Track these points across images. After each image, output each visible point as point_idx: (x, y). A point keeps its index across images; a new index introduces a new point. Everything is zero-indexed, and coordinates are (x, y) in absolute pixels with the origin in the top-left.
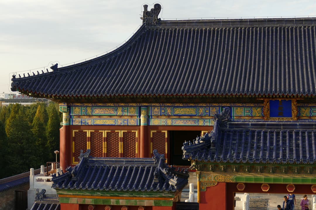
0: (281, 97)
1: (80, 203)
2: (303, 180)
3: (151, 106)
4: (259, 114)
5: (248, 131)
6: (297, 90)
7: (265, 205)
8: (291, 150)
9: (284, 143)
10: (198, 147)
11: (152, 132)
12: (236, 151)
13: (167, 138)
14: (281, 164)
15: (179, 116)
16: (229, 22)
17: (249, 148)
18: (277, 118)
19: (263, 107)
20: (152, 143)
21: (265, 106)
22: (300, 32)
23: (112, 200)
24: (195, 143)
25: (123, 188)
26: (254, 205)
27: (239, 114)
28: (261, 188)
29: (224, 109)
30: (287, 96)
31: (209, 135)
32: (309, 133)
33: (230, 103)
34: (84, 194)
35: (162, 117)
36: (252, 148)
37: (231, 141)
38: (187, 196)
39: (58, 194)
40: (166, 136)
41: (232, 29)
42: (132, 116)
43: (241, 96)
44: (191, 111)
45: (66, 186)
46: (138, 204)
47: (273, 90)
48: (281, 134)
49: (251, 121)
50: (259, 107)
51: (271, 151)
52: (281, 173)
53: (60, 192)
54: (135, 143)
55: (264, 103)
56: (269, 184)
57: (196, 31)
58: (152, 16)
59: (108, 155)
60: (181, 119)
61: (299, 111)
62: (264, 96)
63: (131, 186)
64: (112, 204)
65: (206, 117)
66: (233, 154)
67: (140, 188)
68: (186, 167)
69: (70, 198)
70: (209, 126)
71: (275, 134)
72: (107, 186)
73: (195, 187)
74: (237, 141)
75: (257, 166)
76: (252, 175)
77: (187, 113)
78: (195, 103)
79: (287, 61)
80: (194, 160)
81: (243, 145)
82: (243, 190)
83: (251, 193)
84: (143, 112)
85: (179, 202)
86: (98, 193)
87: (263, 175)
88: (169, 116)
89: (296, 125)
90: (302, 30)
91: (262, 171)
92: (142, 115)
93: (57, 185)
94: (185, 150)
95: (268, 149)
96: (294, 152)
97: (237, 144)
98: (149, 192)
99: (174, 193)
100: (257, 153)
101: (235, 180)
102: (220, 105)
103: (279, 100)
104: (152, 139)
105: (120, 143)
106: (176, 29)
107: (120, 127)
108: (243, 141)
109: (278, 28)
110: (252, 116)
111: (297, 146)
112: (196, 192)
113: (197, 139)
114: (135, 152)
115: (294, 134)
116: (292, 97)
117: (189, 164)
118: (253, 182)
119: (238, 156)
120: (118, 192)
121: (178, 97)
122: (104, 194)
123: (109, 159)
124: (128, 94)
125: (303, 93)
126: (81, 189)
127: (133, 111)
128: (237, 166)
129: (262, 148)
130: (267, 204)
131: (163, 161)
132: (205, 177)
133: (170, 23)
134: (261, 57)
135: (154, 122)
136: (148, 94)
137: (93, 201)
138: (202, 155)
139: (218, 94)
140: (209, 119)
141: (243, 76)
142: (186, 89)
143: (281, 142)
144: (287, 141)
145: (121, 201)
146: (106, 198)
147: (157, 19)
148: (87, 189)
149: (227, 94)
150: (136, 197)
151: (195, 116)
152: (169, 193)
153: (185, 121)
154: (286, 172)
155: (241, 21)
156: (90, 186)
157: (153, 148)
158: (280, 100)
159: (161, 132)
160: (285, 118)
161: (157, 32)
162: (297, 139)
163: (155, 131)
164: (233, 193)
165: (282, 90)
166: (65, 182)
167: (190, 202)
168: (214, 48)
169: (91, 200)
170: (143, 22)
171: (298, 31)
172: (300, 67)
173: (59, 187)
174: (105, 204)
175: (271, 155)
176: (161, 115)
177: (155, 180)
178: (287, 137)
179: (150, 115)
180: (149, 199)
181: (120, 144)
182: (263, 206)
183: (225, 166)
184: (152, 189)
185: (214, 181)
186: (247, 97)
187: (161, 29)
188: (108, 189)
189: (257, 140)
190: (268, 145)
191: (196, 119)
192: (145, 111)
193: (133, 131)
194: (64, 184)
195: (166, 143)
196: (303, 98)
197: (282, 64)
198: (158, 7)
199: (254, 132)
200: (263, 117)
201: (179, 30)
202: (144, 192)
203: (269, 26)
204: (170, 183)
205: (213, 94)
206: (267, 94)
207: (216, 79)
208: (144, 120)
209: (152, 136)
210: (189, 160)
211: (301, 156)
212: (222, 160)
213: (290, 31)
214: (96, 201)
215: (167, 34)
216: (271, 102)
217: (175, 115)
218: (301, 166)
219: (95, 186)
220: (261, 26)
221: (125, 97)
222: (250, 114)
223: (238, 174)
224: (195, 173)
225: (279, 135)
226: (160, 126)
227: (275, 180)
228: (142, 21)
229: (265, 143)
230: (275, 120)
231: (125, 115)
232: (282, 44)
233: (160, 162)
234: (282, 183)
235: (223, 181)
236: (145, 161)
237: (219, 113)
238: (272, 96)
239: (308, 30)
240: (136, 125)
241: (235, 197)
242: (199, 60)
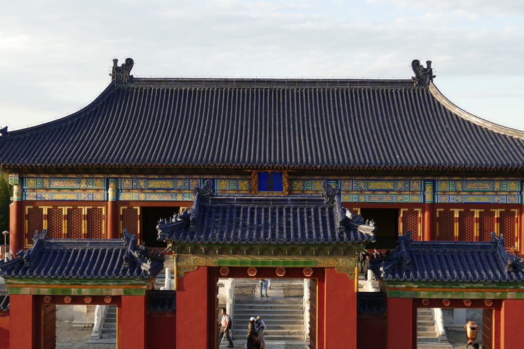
0: (271, 168)
1: (33, 294)
2: (294, 263)
3: (121, 178)
4: (245, 187)
5: (232, 207)
6: (288, 160)
7: (252, 292)
8: (281, 229)
9: (273, 221)
10: (176, 226)
11: (121, 208)
12: (219, 230)
13: (140, 216)
14: (270, 244)
15: (154, 190)
16: (213, 81)
17: (234, 227)
18: (266, 192)
19: (251, 179)
20: (121, 221)
21: (252, 179)
22: (293, 94)
23: (73, 289)
24: (171, 221)
25: (86, 275)
26: (240, 292)
27: (224, 188)
28: (248, 272)
29: (206, 181)
30: (277, 167)
31: (188, 212)
32: (302, 209)
33: (213, 174)
34: (38, 283)
35: (134, 191)
36: (237, 226)
37: (213, 219)
38: (163, 283)
39: (6, 283)
40: (139, 213)
41: (216, 90)
42: (98, 190)
43: (225, 167)
44: (169, 184)
45: (17, 273)
46: (104, 293)
47: (262, 160)
48: (270, 210)
49: (236, 195)
50: (246, 179)
51: (259, 230)
52: (270, 254)
53: (9, 281)
54: (102, 221)
55: (252, 175)
56: (256, 268)
57: (174, 91)
58: (123, 73)
59: (68, 236)
60: (156, 193)
61: (290, 185)
62: (252, 167)
63: (96, 273)
64: (73, 294)
65: (186, 191)
66: (216, 234)
67: (107, 275)
68: (161, 248)
69: (22, 288)
70: (189, 201)
71: (263, 211)
72: (67, 273)
73: (172, 273)
74: (221, 219)
75: (243, 248)
76: (237, 257)
77: (163, 187)
78: (172, 175)
79: (277, 127)
80: (171, 241)
81: (227, 223)
82: (226, 275)
83: (237, 279)
84: (111, 185)
85: (153, 290)
86: (56, 281)
87: (249, 257)
88: (142, 190)
89: (287, 200)
90: (295, 93)
91: (248, 253)
92: (110, 189)
93: (6, 273)
94: (160, 229)
95: (256, 227)
96: (285, 231)
97: (220, 223)
98: (118, 279)
99: (147, 279)
100: (243, 232)
101: (218, 264)
102: (202, 177)
103: (268, 172)
104: (122, 216)
105: (83, 221)
106: (151, 88)
107: (84, 203)
108: (227, 218)
109: (268, 90)
110: (238, 190)
111: (288, 223)
112: (173, 278)
113: (174, 216)
114: (102, 232)
115: (284, 211)
116: (283, 168)
117: (165, 245)
118: (239, 266)
119: (221, 237)
120: (80, 279)
121: (153, 167)
122: (63, 282)
123: (69, 241)
124: (93, 164)
125: (295, 164)
126: (35, 276)
127: (99, 184)
128: (220, 247)
129: (248, 226)
130: (255, 291)
131: (135, 242)
132: (183, 261)
133: (144, 81)
134: (249, 122)
135: (125, 197)
136: (117, 164)
137: (49, 291)
138: (179, 235)
139: (199, 165)
140: (189, 193)
141: (228, 144)
142: (162, 159)
143: (270, 219)
144: (277, 219)
145: (83, 290)
146: (65, 287)
147: (129, 76)
148: (42, 276)
149: (209, 165)
150: (101, 285)
151: (173, 189)
152: (140, 279)
153: (161, 196)
154: (276, 254)
155: (226, 81)
156: (46, 273)
157: (123, 227)
158: (270, 172)
159: (132, 208)
160: (275, 192)
161: (129, 92)
162: (288, 217)
163: (126, 207)
164: (216, 278)
165: (272, 160)
166: (15, 269)
167: (166, 289)
168: (195, 112)
169: (48, 289)
170: (113, 79)
171: (290, 94)
172: (292, 134)
173: (8, 275)
174: (65, 294)
175: (258, 235)
176: (132, 189)
177: (125, 265)
178: (277, 214)
179: (120, 188)
180: (117, 287)
181: (84, 223)
182: (250, 293)
183: (206, 247)
184: (121, 275)
185: (194, 265)
186: (233, 167)
187: (133, 88)
188: (68, 277)
189: (243, 218)
190: (255, 223)
191: (173, 193)
192: (114, 184)
193: (99, 207)
194: (13, 271)
195: (139, 222)
196: (295, 170)
197: (273, 131)
198: (130, 63)
199: (239, 208)
200: (251, 191)
201: (155, 90)
202: (112, 279)
203: (257, 87)
204: (143, 268)
205: (193, 165)
206: (254, 165)
207: (197, 147)
208: (113, 195)
209: (121, 213)
210: (164, 241)
211: (292, 235)
212: (203, 241)
213: (281, 93)
214: (53, 291)
215: (141, 94)
216: (259, 174)
217: (148, 189)
218: (292, 246)
219: (53, 273)
220: (248, 87)
221: (90, 167)
222: (236, 187)
223: (221, 257)
224: (171, 256)
225: (268, 212)
226: (131, 201)
227: (263, 262)
228: (111, 77)
229: (252, 221)
230: (264, 195)
231: (90, 188)
232: (273, 109)
233: (130, 243)
234: (271, 266)
235: (204, 264)
236: (113, 243)
237: (201, 186)
238: (261, 167)
239: (302, 93)
240: (103, 200)
241: (218, 283)
242: (178, 125)
